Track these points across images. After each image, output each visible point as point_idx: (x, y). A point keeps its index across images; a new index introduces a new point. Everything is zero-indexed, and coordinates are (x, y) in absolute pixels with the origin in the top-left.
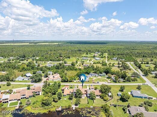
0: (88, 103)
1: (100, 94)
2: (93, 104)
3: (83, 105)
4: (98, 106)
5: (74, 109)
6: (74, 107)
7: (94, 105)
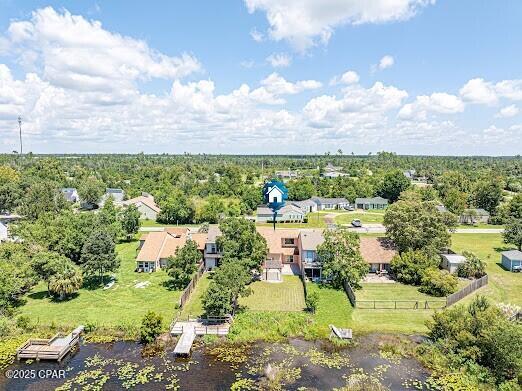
0: (309, 310)
1: (390, 256)
2: (347, 316)
3: (266, 319)
4: (392, 326)
5: (184, 346)
6: (187, 334)
7: (359, 319)
